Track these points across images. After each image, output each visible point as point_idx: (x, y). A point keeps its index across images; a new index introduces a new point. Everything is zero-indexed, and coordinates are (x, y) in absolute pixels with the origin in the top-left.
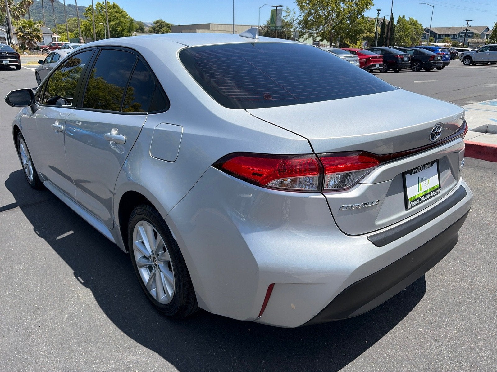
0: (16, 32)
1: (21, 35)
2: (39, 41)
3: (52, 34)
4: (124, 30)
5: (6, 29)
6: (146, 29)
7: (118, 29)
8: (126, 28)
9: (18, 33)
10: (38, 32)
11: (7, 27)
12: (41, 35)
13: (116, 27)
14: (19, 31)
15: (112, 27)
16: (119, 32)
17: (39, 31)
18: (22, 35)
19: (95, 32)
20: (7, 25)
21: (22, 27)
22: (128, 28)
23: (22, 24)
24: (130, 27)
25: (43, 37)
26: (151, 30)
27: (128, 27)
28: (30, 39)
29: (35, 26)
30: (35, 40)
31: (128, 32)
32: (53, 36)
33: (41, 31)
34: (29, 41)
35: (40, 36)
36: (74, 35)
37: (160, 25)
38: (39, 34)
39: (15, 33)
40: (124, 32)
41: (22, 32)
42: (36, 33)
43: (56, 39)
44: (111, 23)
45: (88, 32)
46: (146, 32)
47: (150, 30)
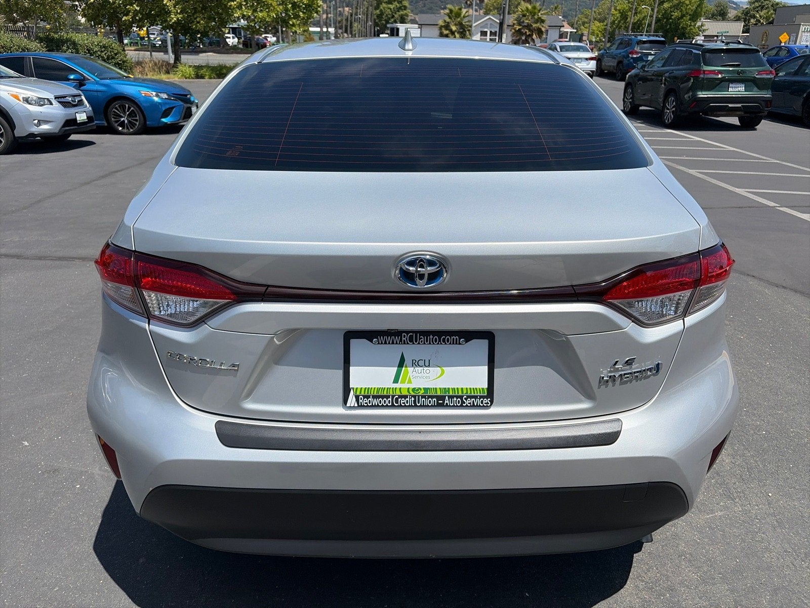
0: (511, 24)
1: (517, 29)
2: (540, 38)
3: (561, 27)
4: (683, 16)
5: (499, 20)
6: (732, 13)
7: (672, 15)
8: (687, 13)
9: (513, 26)
10: (542, 24)
11: (502, 17)
12: (545, 27)
13: (671, 12)
14: (515, 22)
15: (663, 11)
16: (675, 19)
17: (543, 21)
18: (519, 29)
19: (632, 21)
20: (502, 14)
21: (521, 16)
22: (691, 13)
23: (523, 11)
24: (695, 11)
25: (547, 31)
26: (740, 15)
27: (692, 10)
28: (528, 34)
29: (539, 14)
30: (534, 37)
31: (690, 20)
32: (563, 29)
33: (546, 22)
34: (526, 38)
35: (543, 29)
36: (603, 27)
37: (760, 6)
38: (543, 26)
39: (510, 26)
40: (682, 20)
41: (519, 24)
42: (538, 25)
43: (567, 34)
44: (664, 5)
45: (622, 22)
46: (729, 20)
47: (737, 16)
